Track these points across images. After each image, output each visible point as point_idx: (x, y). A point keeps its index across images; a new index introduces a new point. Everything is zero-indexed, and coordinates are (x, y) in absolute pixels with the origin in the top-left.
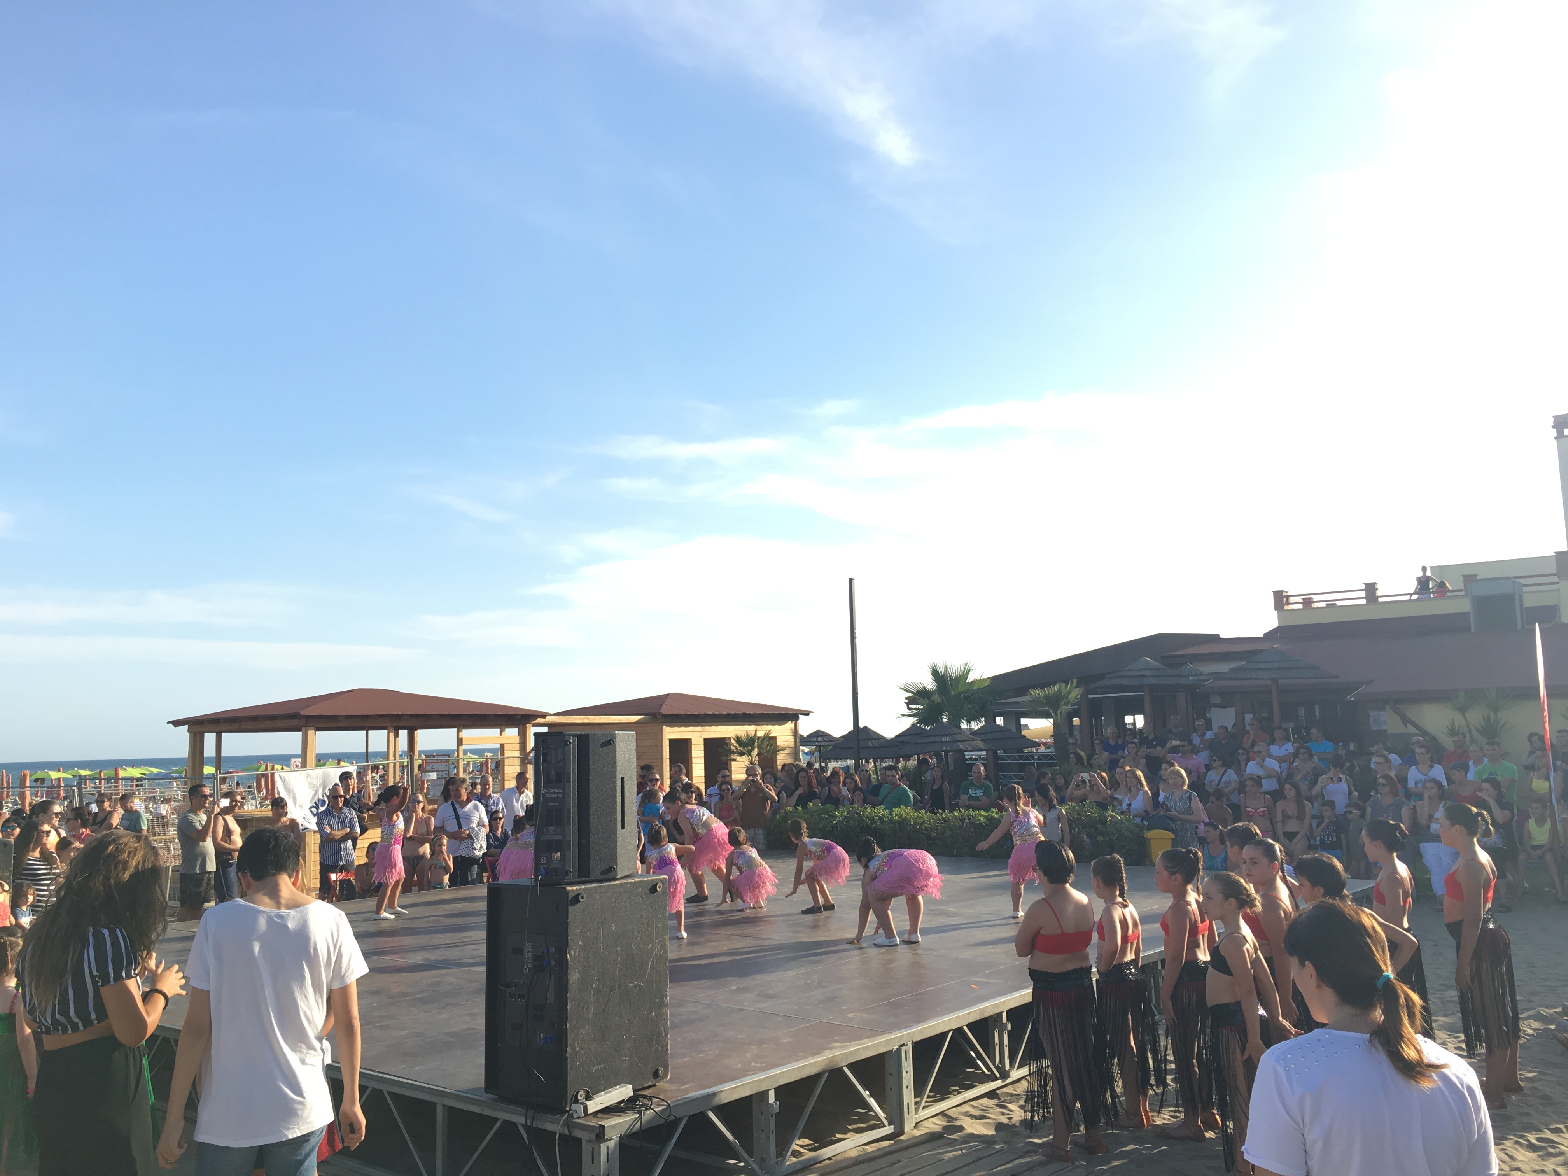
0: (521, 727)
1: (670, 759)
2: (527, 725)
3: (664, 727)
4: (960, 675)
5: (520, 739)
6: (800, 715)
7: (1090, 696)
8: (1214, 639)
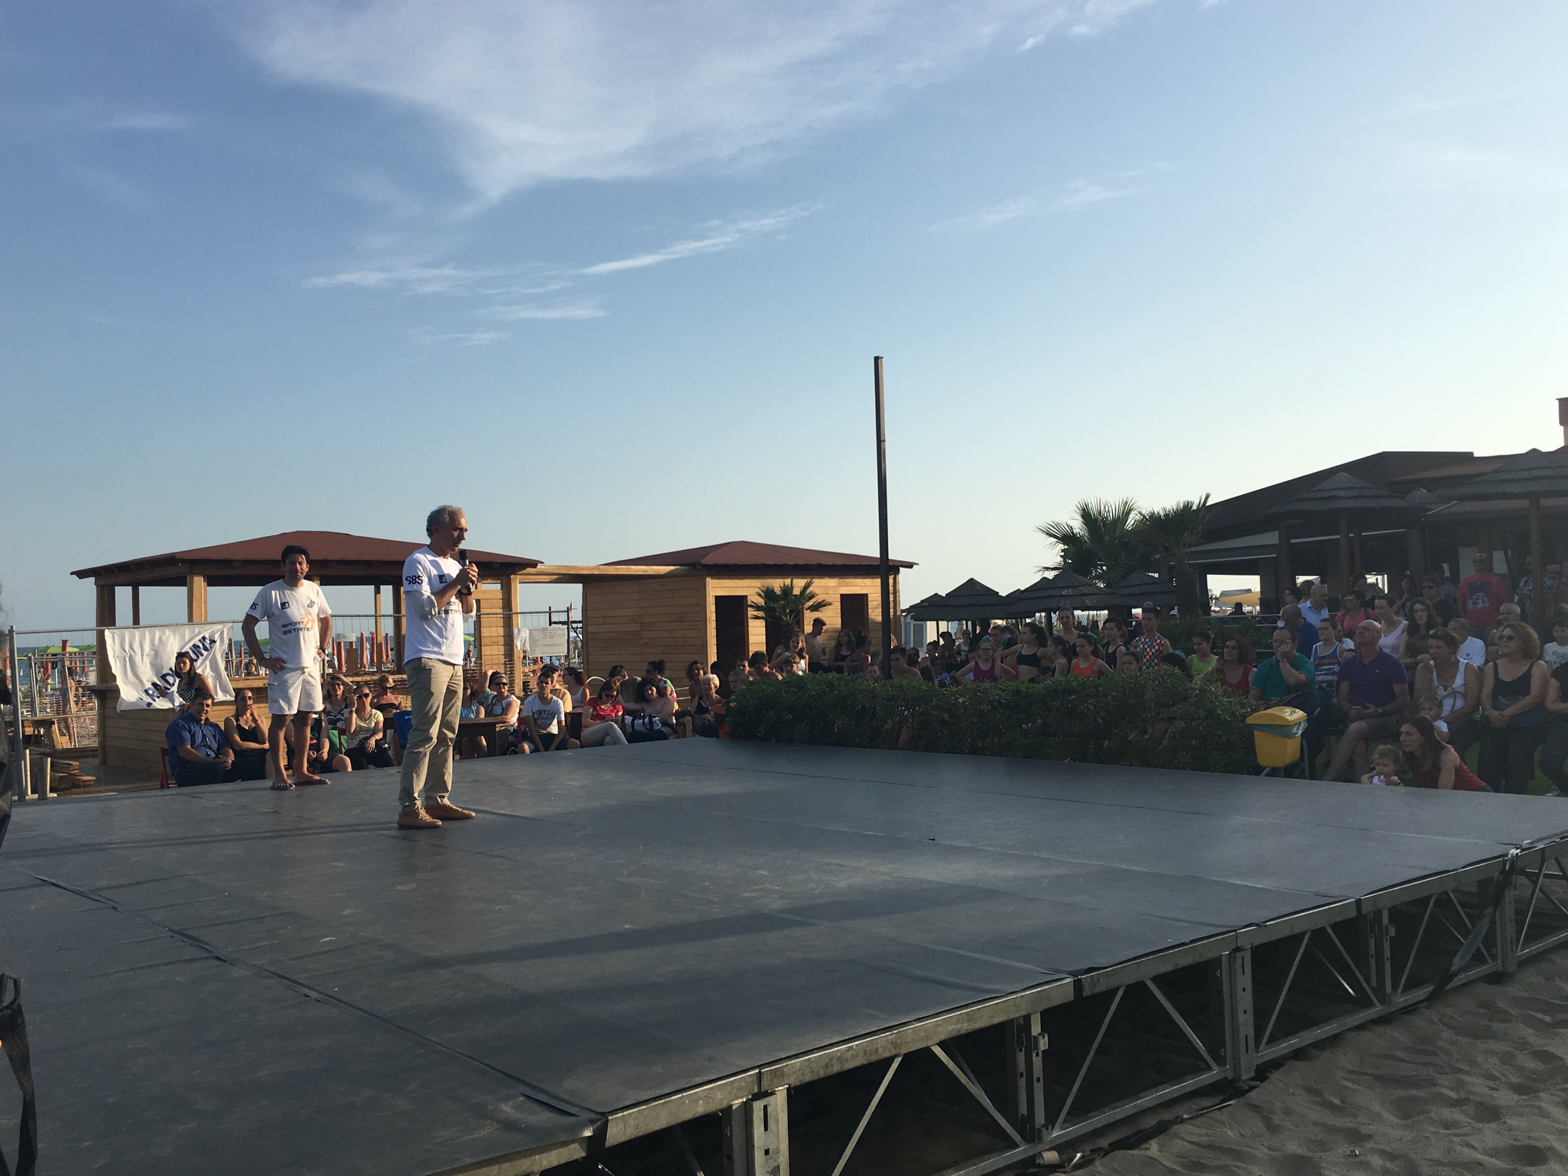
0: (504, 578)
1: (716, 621)
2: (512, 576)
3: (709, 580)
4: (1119, 517)
5: (503, 593)
6: (901, 569)
7: (1292, 541)
8: (1467, 457)
